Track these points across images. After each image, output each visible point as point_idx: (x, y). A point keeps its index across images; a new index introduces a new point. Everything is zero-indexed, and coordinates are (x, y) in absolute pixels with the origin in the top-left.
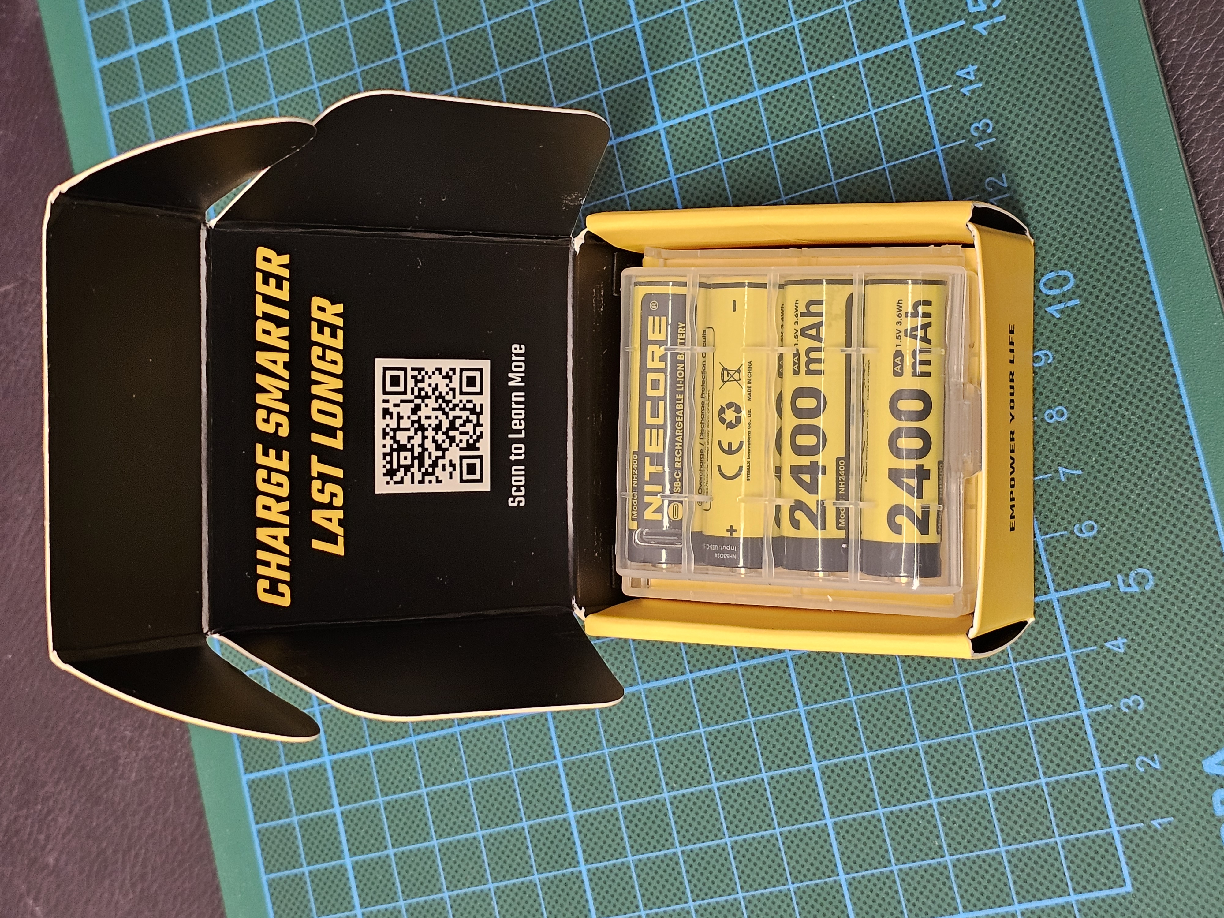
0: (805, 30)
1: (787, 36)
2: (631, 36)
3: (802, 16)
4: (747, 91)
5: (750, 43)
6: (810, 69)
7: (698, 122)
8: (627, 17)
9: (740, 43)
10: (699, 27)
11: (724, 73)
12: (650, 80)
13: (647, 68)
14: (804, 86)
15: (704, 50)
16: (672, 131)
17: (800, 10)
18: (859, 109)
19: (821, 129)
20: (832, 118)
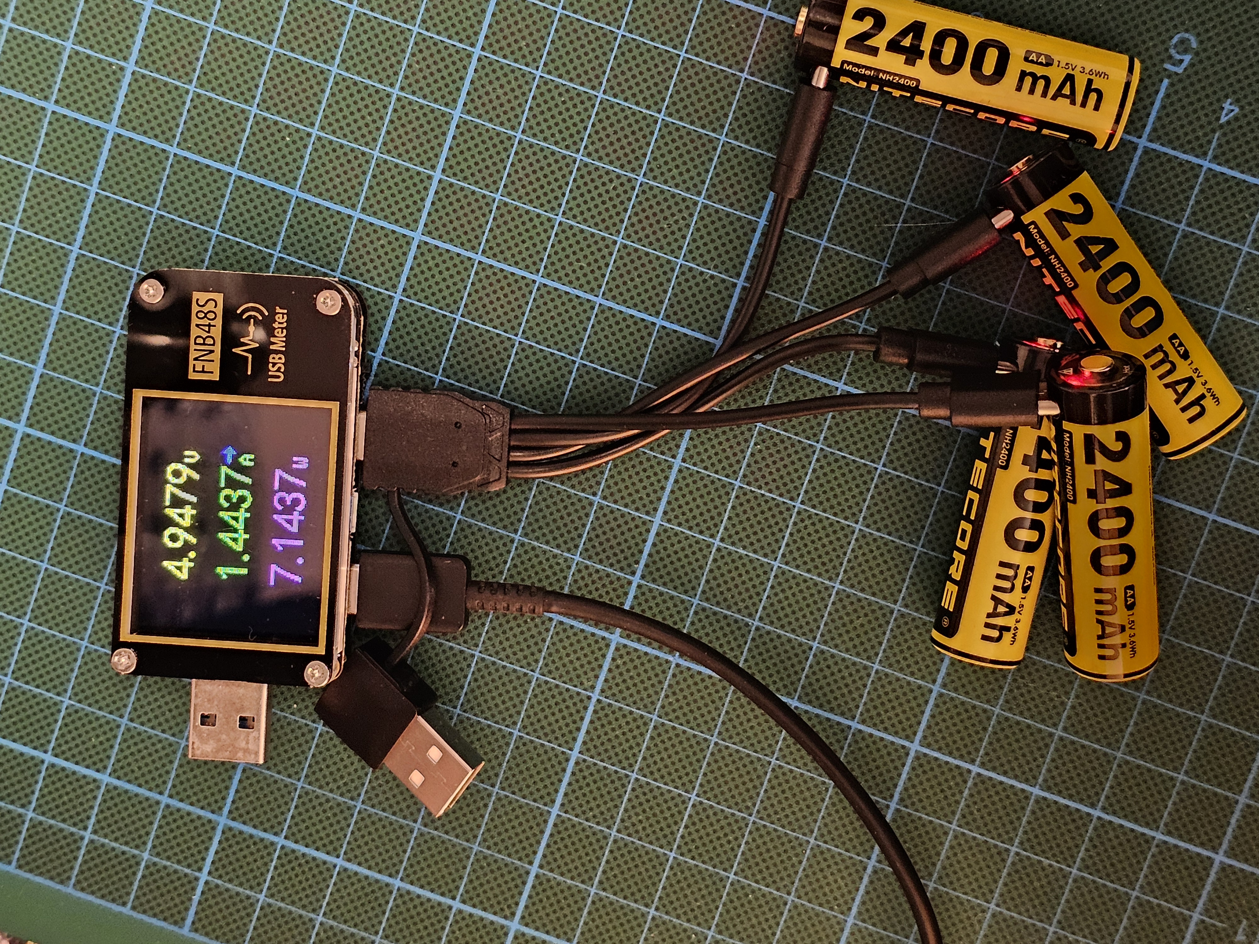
0: (429, 23)
1: (422, 46)
2: (304, 207)
3: (413, 18)
4: (447, 123)
5: (402, 89)
6: (472, 45)
7: (442, 194)
8: (282, 199)
9: (394, 99)
10: (347, 130)
11: (412, 135)
12: (363, 216)
13: (349, 211)
14: (485, 62)
15: (375, 140)
16: (431, 227)
17: (407, 15)
18: (547, 21)
19: (538, 73)
20: (536, 55)
